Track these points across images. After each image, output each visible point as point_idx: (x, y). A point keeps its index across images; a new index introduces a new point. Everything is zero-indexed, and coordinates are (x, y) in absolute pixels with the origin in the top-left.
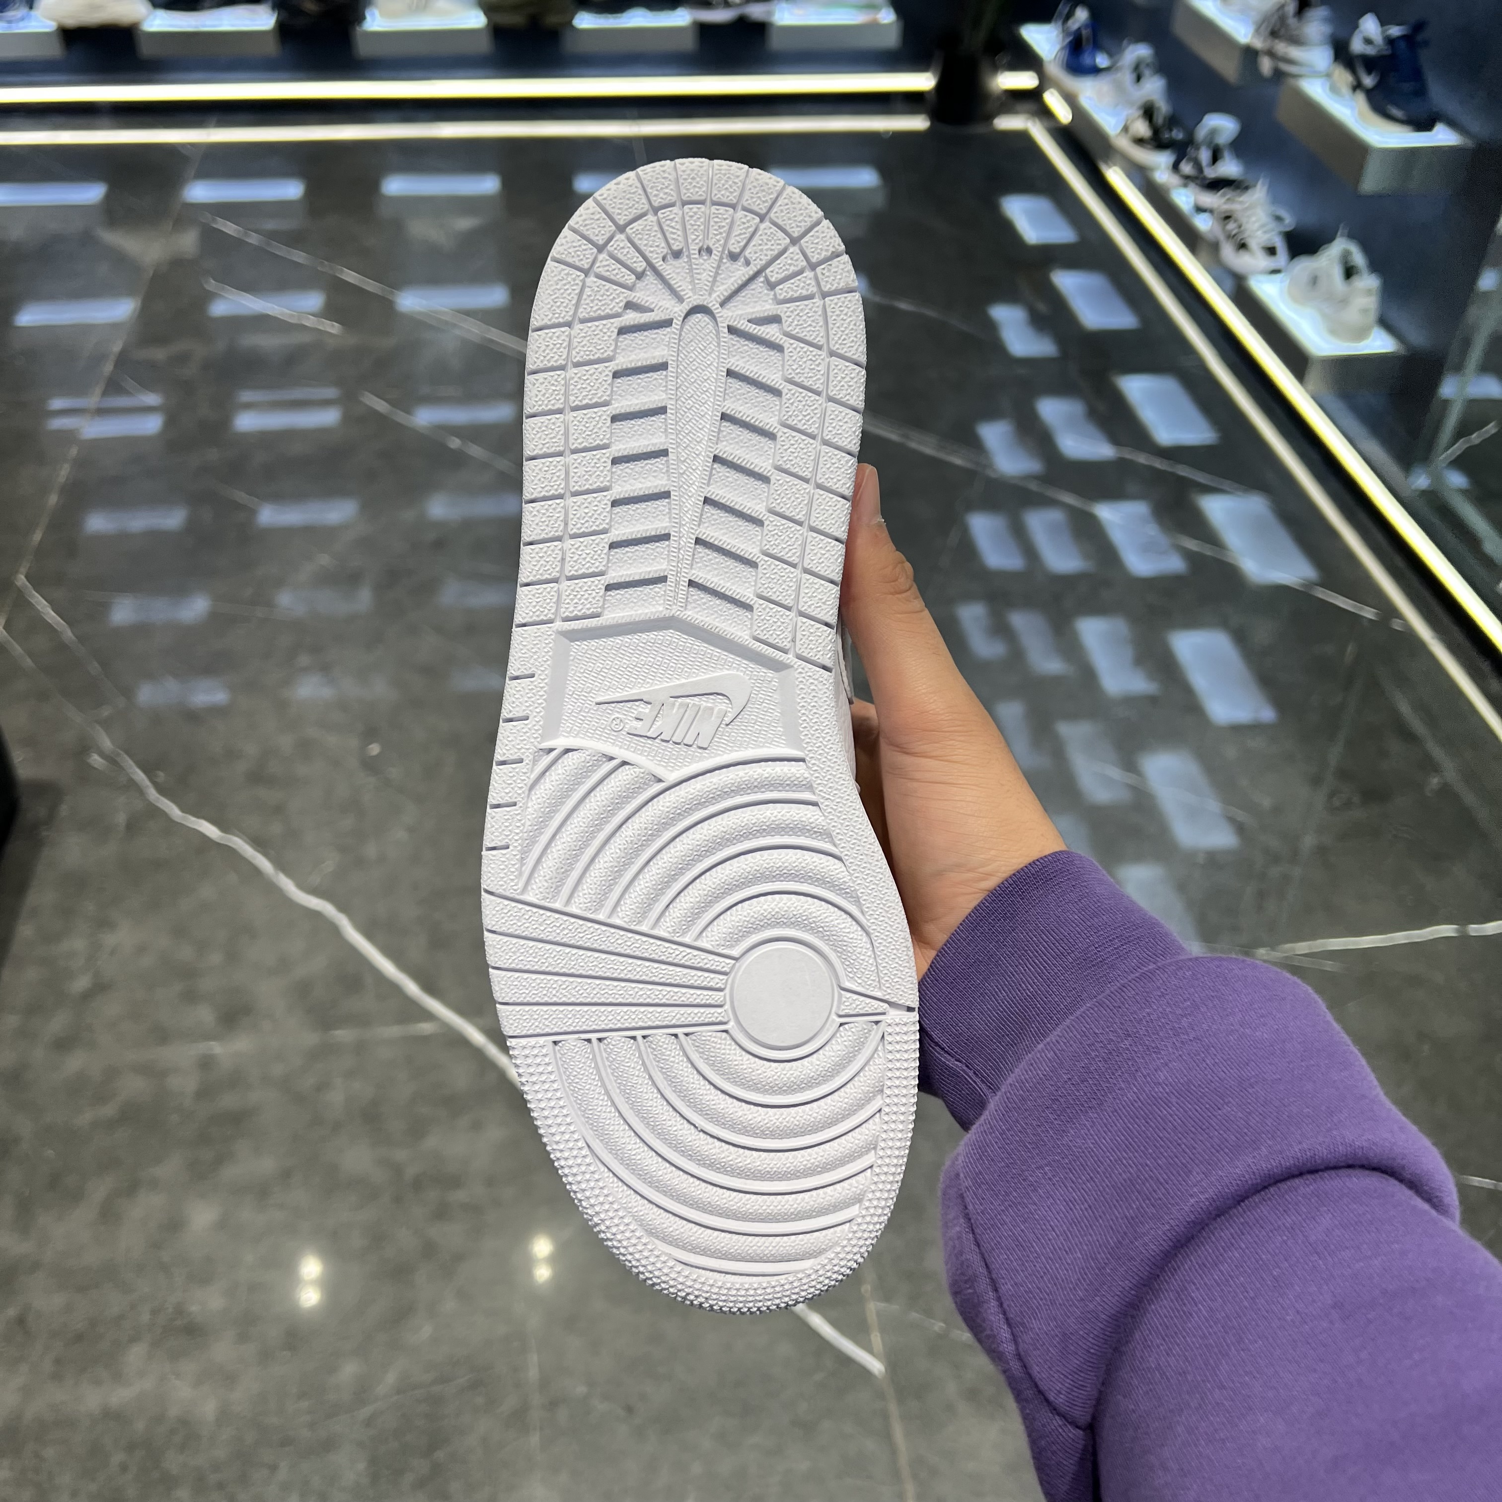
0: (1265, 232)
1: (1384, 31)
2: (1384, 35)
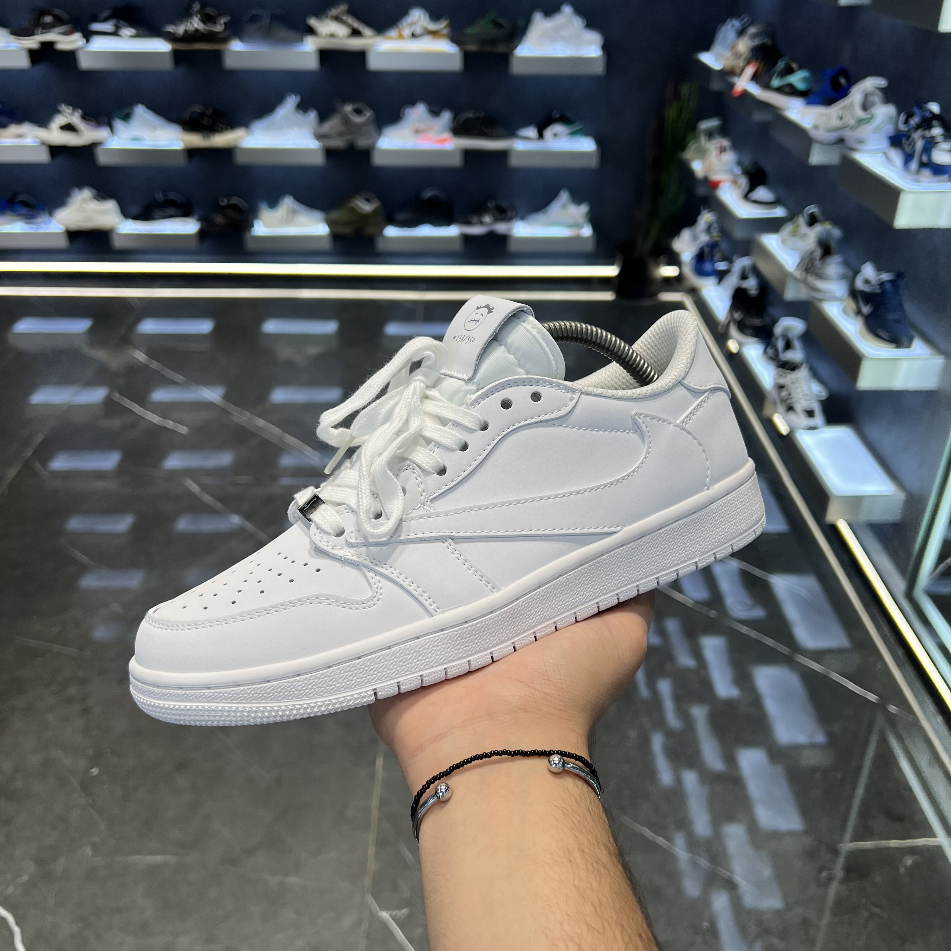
0: (807, 400)
1: (878, 275)
2: (877, 278)
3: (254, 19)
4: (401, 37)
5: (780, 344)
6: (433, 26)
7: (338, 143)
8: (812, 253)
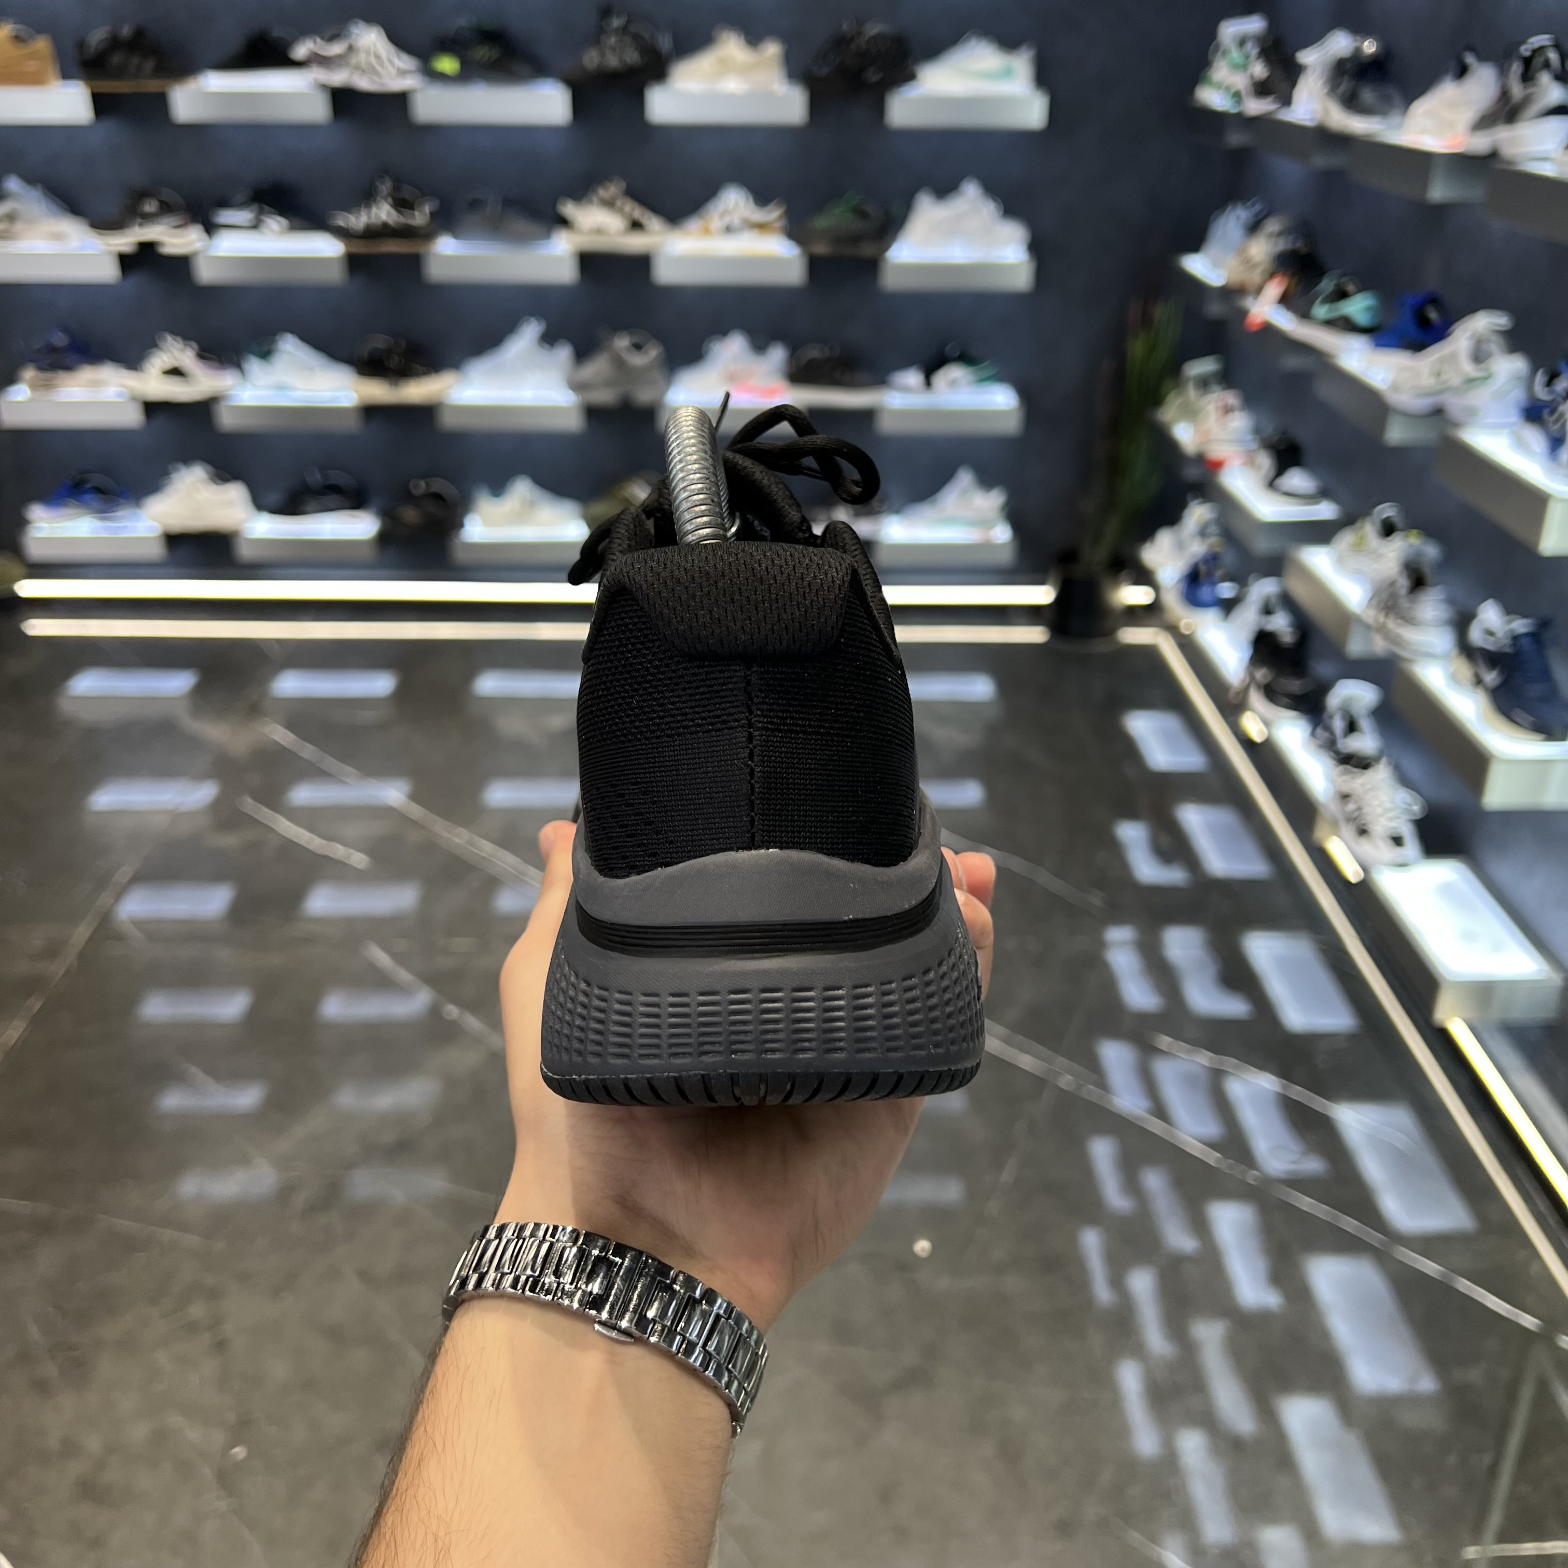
0: (1391, 819)
1: (1510, 622)
2: (1507, 628)
3: (475, 205)
4: (707, 231)
5: (1338, 725)
6: (759, 215)
7: (605, 397)
8: (1392, 584)
